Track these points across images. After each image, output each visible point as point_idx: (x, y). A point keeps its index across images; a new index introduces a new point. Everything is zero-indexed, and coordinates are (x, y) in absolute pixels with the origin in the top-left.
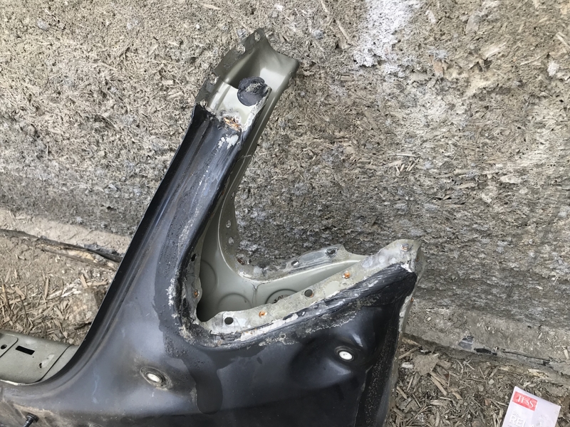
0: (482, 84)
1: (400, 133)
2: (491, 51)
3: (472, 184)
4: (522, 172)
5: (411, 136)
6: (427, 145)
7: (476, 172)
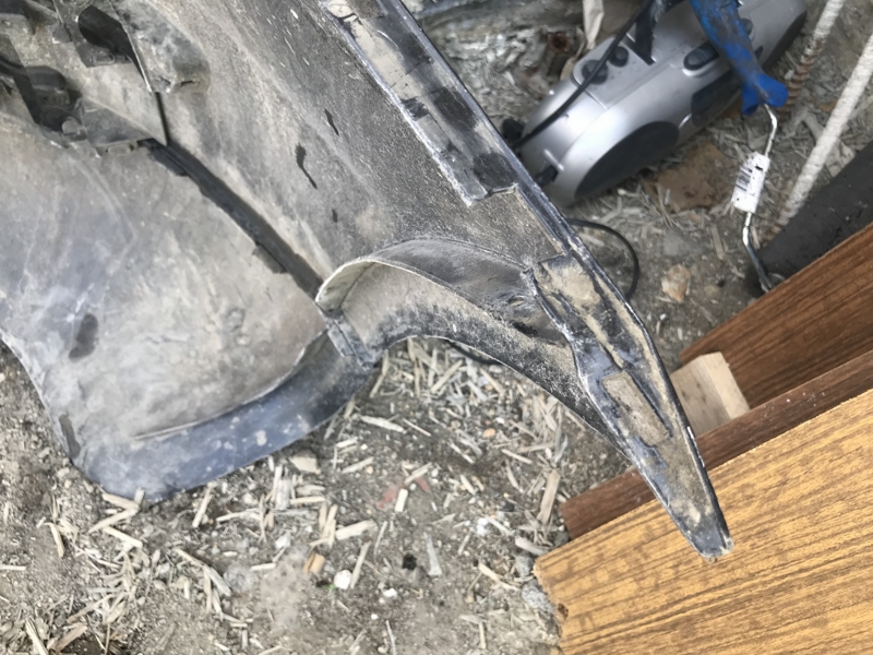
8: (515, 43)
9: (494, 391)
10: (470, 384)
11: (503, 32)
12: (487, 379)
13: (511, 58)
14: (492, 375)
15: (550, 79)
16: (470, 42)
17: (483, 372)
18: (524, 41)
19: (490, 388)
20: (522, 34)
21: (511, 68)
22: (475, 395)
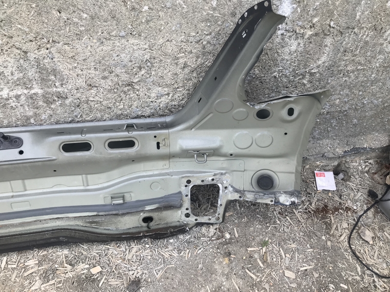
0: (311, 33)
1: (279, 59)
2: (315, 20)
3: (301, 77)
4: (318, 67)
5: (283, 59)
6: (288, 62)
7: (304, 70)
8: (367, 164)
9: (385, 288)
10: (376, 284)
11: (363, 160)
12: (382, 283)
13: (367, 169)
14: (384, 282)
15: (381, 177)
16: (353, 163)
17: (380, 280)
18: (370, 164)
19: (383, 286)
20: (370, 161)
21: (367, 172)
22: (378, 288)
